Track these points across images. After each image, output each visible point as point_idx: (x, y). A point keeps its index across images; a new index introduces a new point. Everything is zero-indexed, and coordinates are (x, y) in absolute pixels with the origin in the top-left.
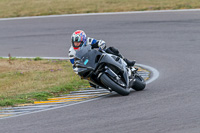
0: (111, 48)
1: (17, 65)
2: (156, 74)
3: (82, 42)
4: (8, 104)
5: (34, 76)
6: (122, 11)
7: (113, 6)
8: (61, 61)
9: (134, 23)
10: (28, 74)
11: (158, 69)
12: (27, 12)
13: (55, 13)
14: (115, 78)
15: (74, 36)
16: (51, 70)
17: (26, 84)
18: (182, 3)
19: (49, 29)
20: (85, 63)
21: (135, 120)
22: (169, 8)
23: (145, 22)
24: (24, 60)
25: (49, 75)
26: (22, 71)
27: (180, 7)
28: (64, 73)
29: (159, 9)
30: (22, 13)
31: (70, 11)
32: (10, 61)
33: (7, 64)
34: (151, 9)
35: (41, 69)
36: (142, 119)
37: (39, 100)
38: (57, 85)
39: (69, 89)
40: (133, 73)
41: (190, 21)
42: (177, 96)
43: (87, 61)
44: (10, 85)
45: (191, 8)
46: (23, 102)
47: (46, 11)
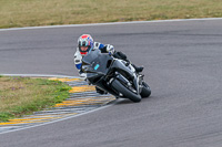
7: (79, 18)
8: (23, 78)
13: (16, 26)
14: (126, 83)
16: (12, 88)
19: (10, 44)
22: (142, 19)
25: (10, 94)
27: (154, 18)
28: (26, 91)
29: (131, 20)
35: (1, 88)
41: (166, 33)
42: (152, 116)
43: (98, 66)
45: (167, 18)
47: (6, 23)
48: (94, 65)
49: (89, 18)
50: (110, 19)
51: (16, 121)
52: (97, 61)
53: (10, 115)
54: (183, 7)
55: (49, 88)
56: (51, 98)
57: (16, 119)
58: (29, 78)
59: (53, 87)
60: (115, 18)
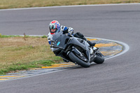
0: (78, 33)
1: (30, 41)
2: (127, 48)
3: (57, 29)
4: (23, 69)
5: (42, 49)
10: (38, 47)
11: (128, 44)
12: (36, 4)
14: (79, 55)
15: (51, 24)
17: (36, 54)
20: (58, 44)
21: (112, 80)
23: (119, 12)
24: (35, 38)
26: (34, 46)
29: (129, 2)
30: (34, 5)
32: (25, 38)
33: (23, 40)
34: (124, 2)
36: (117, 79)
37: (45, 66)
40: (94, 51)
44: (25, 55)
46: (34, 67)
47: (50, 3)
48: (57, 42)
51: (56, 65)
52: (59, 39)
53: (52, 62)
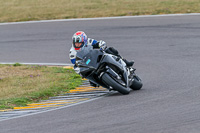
3: (83, 43)
6: (101, 16)
7: (91, 12)
8: (41, 67)
9: (113, 28)
13: (34, 19)
14: (116, 77)
15: (75, 37)
16: (31, 76)
17: (6, 90)
18: (161, 8)
19: (29, 35)
20: (87, 63)
22: (148, 13)
23: (123, 28)
24: (3, 66)
25: (29, 81)
27: (159, 12)
28: (43, 78)
29: (138, 14)
31: (49, 17)
34: (130, 14)
35: (21, 75)
37: (18, 106)
38: (36, 90)
39: (48, 95)
40: (131, 73)
43: (89, 61)
45: (170, 13)
46: (2, 108)
47: (25, 17)
48: (86, 60)
49: (100, 12)
50: (119, 13)
51: (33, 105)
52: (88, 56)
53: (28, 100)
54: (185, 3)
55: (64, 75)
56: (65, 85)
57: (34, 104)
58: (46, 66)
59: (67, 75)
60: (123, 13)
